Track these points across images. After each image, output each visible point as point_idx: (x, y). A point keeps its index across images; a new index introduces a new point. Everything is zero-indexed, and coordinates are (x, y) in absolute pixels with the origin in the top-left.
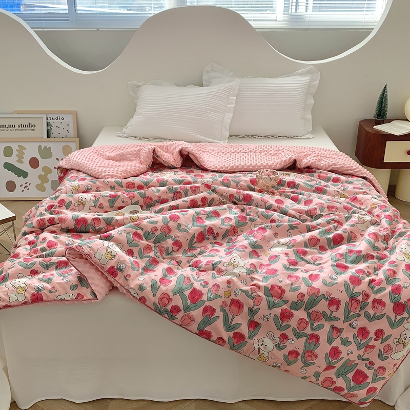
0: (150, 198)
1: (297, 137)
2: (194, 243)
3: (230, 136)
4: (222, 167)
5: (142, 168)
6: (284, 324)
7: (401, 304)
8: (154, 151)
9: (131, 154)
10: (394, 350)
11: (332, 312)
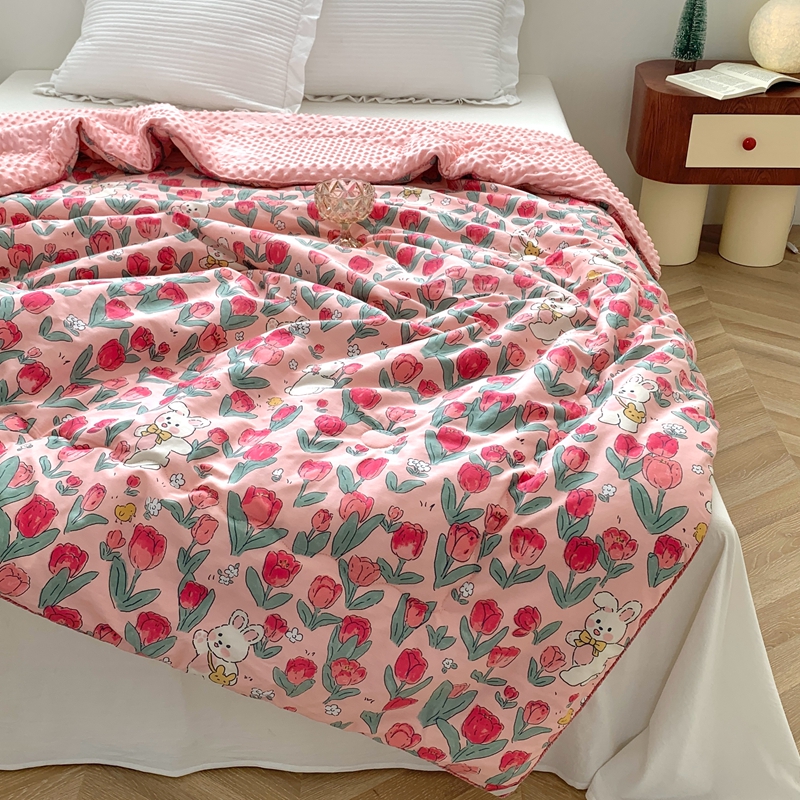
0: (27, 249)
1: (479, 100)
2: (92, 370)
3: (316, 97)
4: (254, 173)
5: (47, 172)
6: (275, 591)
7: (587, 540)
8: (80, 127)
9: (29, 136)
10: (568, 659)
11: (402, 561)
